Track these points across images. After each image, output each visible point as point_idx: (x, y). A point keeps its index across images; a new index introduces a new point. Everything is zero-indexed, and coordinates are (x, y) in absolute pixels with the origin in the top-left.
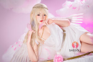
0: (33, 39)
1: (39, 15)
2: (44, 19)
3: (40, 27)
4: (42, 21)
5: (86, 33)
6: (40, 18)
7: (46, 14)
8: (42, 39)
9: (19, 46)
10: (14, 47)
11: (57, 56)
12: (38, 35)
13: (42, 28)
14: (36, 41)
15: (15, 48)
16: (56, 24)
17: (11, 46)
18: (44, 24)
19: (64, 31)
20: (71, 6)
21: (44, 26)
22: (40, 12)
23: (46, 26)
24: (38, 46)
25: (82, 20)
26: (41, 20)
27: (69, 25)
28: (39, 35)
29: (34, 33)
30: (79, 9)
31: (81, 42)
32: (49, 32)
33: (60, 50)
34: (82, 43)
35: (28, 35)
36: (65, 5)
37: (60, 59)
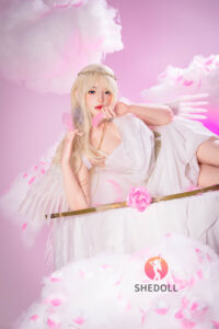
0: (76, 154)
1: (92, 92)
2: (105, 103)
3: (97, 123)
4: (99, 107)
5: (212, 139)
6: (94, 101)
7: (111, 90)
8: (100, 152)
9: (43, 171)
10: (29, 178)
11: (136, 190)
12: (91, 142)
13: (99, 125)
14: (86, 158)
15: (32, 180)
16: (137, 116)
17: (21, 175)
18: (105, 114)
19: (156, 135)
20: (180, 78)
21: (105, 121)
22: (96, 85)
23: (110, 121)
24: (90, 172)
25: (204, 110)
26: (98, 104)
27: (171, 121)
28: (94, 143)
29: (80, 138)
30: (199, 86)
31: (200, 163)
32: (119, 136)
33: (146, 181)
34: (203, 166)
35: (64, 143)
36: (163, 76)
37: (142, 197)
